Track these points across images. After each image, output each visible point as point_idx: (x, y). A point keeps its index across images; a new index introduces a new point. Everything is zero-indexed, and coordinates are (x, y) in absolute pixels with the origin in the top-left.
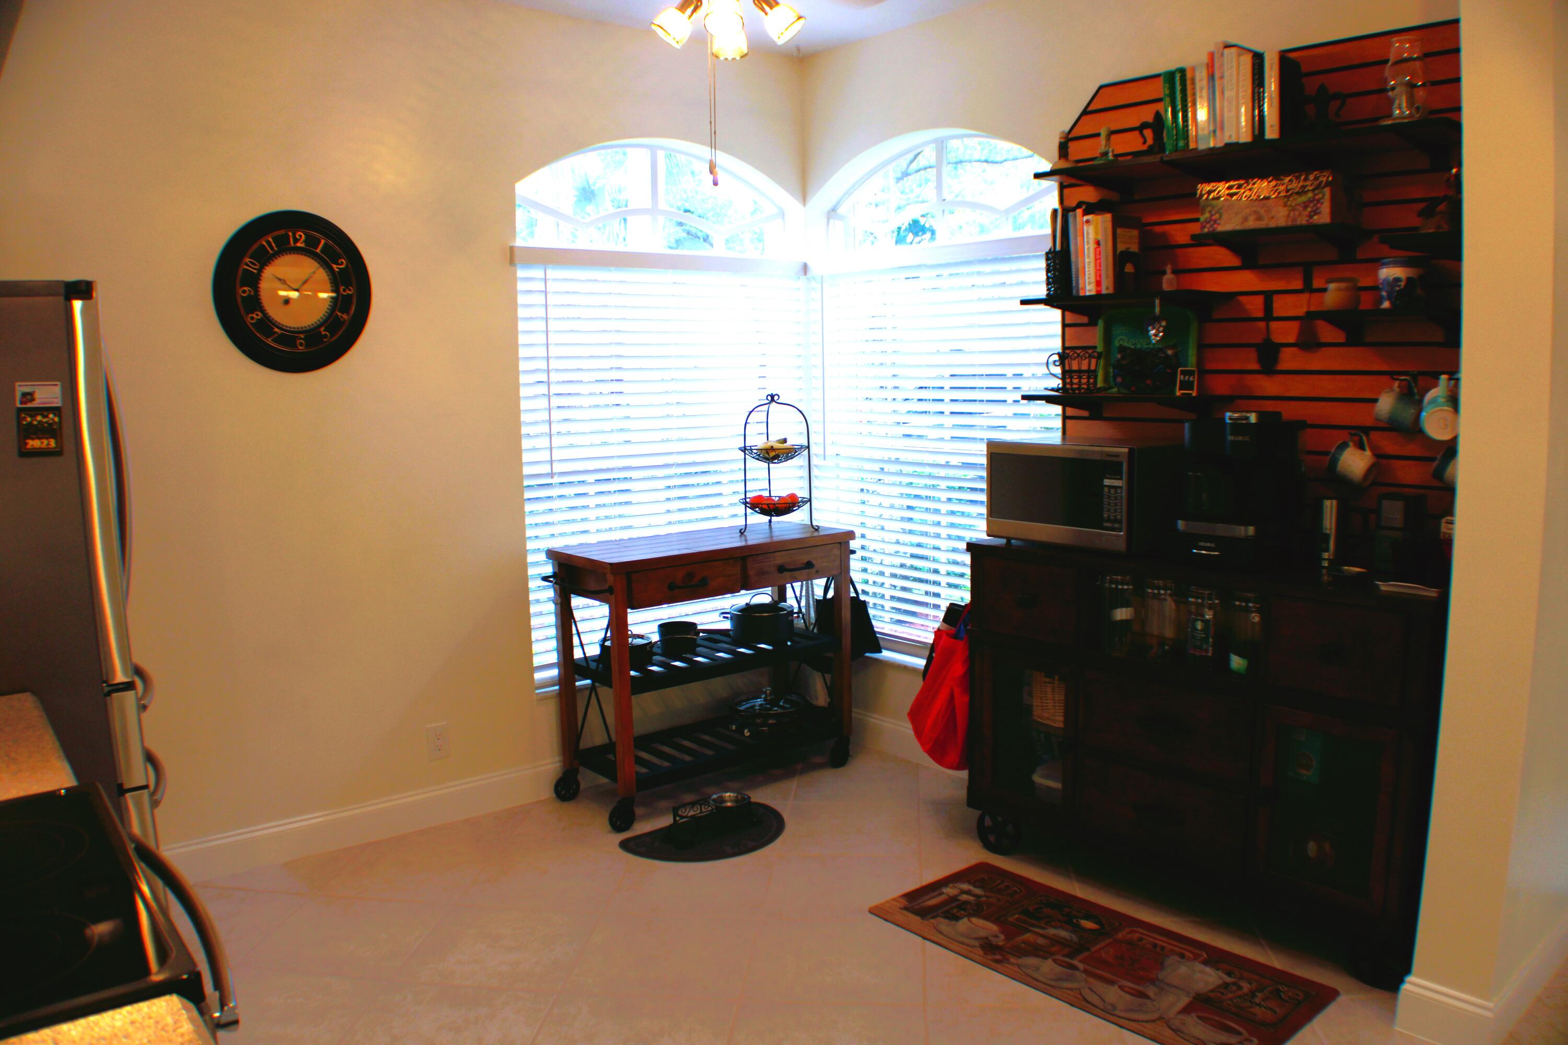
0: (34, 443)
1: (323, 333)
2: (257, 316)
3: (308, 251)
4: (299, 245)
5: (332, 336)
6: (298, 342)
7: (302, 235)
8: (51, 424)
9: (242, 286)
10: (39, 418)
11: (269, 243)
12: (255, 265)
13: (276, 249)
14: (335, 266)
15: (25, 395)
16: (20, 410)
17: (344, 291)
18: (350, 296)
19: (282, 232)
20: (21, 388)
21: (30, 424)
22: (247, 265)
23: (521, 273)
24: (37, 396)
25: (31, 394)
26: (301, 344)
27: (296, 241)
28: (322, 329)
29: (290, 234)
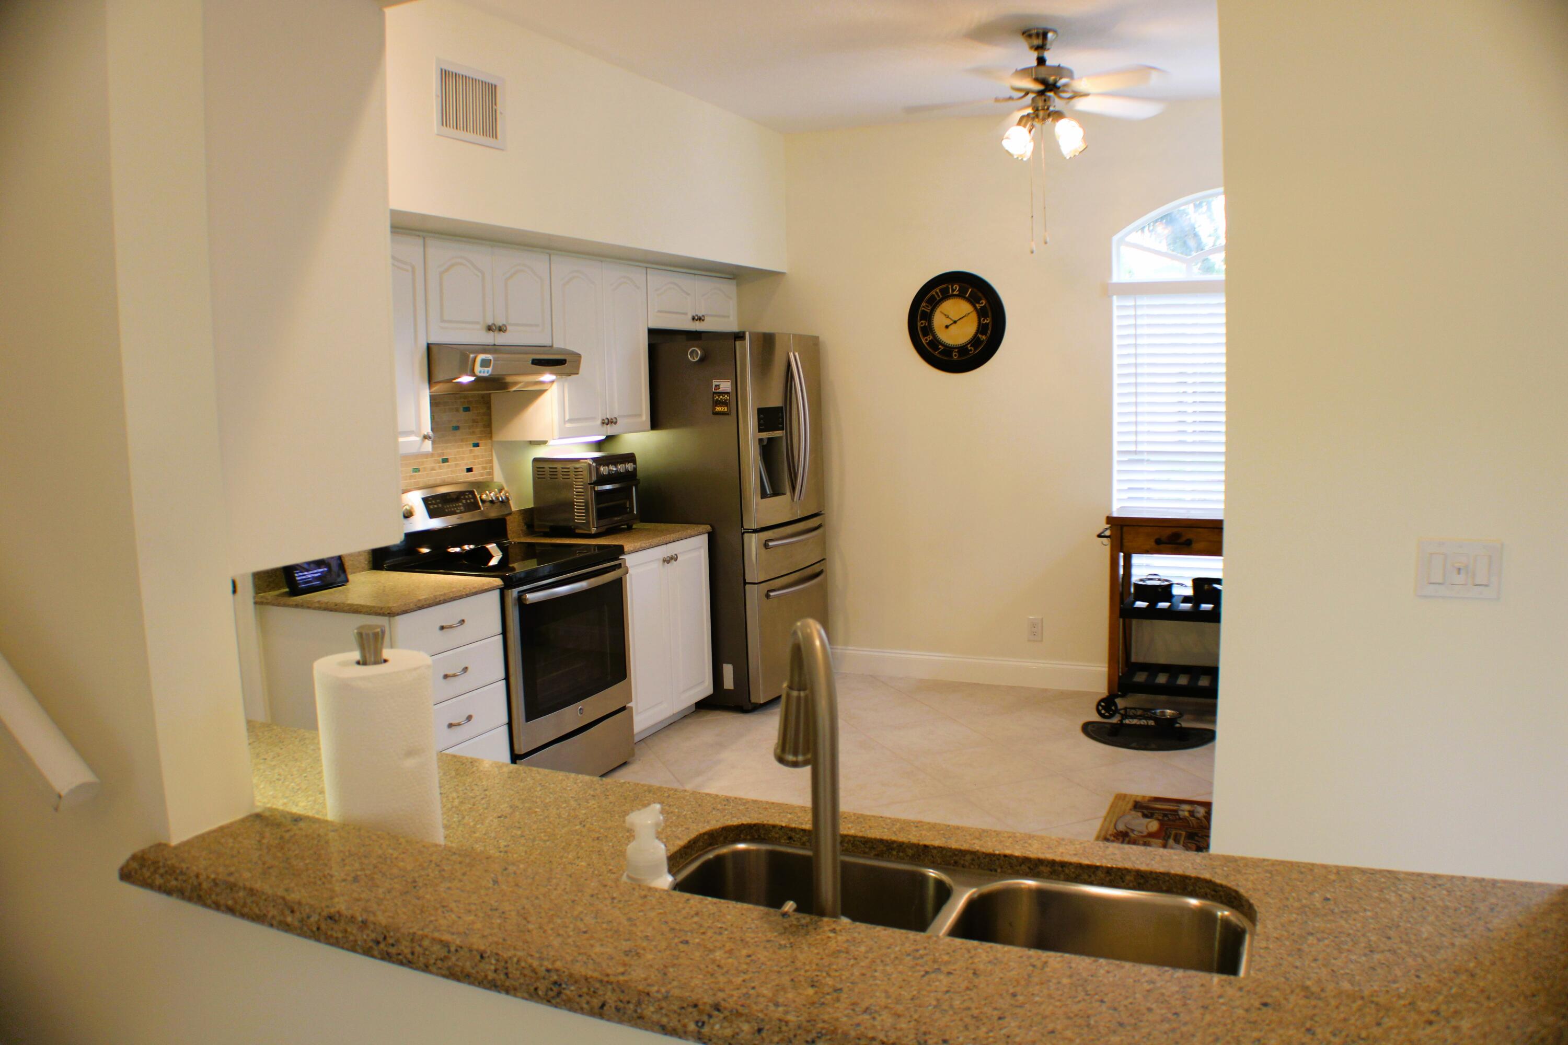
0: (718, 409)
1: (969, 348)
2: (930, 338)
3: (961, 295)
4: (955, 293)
5: (975, 350)
6: (954, 354)
7: (956, 287)
8: (726, 400)
9: (921, 320)
10: (721, 397)
11: (937, 293)
12: (928, 306)
13: (941, 296)
14: (977, 305)
15: (716, 386)
16: (714, 393)
17: (984, 320)
18: (987, 324)
19: (945, 286)
20: (715, 383)
21: (717, 400)
22: (923, 307)
23: (1116, 301)
24: (721, 386)
25: (719, 386)
26: (955, 355)
27: (953, 291)
28: (969, 346)
29: (950, 286)
